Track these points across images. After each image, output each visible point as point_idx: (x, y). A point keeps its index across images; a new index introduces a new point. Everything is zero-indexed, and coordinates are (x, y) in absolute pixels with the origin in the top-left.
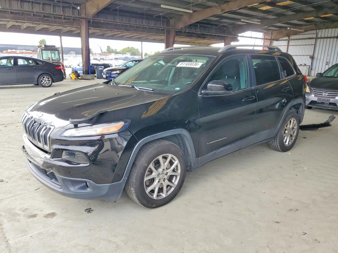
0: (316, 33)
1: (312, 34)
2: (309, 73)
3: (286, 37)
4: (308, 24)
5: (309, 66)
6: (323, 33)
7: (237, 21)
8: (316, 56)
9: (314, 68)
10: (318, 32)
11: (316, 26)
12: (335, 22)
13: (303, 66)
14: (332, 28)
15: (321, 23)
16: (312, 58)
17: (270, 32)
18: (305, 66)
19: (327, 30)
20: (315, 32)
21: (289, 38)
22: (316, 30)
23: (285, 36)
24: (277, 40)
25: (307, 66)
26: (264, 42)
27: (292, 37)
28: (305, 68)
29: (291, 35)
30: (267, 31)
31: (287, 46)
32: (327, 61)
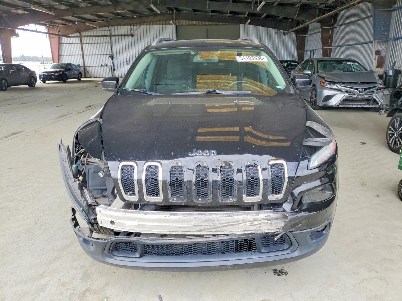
0: (108, 30)
1: (104, 31)
2: (113, 74)
3: (77, 33)
4: (99, 19)
5: (111, 66)
6: (115, 30)
7: (17, 9)
8: (115, 55)
9: (116, 68)
10: (111, 29)
11: (108, 22)
12: (126, 18)
13: (104, 67)
14: (124, 25)
15: (111, 19)
16: (112, 57)
17: (56, 26)
18: (107, 67)
19: (119, 27)
20: (107, 28)
21: (80, 35)
22: (108, 26)
23: (75, 32)
24: (67, 37)
25: (109, 67)
26: (50, 38)
27: (84, 34)
28: (107, 69)
29: (82, 31)
30: (52, 24)
31: (80, 44)
32: (127, 61)
